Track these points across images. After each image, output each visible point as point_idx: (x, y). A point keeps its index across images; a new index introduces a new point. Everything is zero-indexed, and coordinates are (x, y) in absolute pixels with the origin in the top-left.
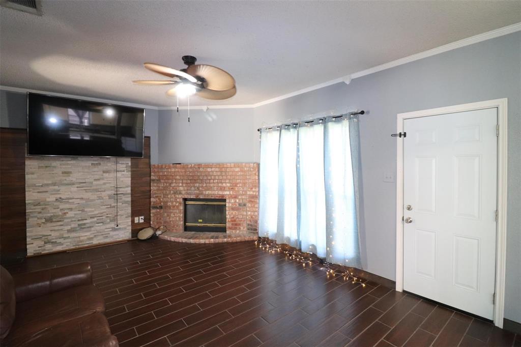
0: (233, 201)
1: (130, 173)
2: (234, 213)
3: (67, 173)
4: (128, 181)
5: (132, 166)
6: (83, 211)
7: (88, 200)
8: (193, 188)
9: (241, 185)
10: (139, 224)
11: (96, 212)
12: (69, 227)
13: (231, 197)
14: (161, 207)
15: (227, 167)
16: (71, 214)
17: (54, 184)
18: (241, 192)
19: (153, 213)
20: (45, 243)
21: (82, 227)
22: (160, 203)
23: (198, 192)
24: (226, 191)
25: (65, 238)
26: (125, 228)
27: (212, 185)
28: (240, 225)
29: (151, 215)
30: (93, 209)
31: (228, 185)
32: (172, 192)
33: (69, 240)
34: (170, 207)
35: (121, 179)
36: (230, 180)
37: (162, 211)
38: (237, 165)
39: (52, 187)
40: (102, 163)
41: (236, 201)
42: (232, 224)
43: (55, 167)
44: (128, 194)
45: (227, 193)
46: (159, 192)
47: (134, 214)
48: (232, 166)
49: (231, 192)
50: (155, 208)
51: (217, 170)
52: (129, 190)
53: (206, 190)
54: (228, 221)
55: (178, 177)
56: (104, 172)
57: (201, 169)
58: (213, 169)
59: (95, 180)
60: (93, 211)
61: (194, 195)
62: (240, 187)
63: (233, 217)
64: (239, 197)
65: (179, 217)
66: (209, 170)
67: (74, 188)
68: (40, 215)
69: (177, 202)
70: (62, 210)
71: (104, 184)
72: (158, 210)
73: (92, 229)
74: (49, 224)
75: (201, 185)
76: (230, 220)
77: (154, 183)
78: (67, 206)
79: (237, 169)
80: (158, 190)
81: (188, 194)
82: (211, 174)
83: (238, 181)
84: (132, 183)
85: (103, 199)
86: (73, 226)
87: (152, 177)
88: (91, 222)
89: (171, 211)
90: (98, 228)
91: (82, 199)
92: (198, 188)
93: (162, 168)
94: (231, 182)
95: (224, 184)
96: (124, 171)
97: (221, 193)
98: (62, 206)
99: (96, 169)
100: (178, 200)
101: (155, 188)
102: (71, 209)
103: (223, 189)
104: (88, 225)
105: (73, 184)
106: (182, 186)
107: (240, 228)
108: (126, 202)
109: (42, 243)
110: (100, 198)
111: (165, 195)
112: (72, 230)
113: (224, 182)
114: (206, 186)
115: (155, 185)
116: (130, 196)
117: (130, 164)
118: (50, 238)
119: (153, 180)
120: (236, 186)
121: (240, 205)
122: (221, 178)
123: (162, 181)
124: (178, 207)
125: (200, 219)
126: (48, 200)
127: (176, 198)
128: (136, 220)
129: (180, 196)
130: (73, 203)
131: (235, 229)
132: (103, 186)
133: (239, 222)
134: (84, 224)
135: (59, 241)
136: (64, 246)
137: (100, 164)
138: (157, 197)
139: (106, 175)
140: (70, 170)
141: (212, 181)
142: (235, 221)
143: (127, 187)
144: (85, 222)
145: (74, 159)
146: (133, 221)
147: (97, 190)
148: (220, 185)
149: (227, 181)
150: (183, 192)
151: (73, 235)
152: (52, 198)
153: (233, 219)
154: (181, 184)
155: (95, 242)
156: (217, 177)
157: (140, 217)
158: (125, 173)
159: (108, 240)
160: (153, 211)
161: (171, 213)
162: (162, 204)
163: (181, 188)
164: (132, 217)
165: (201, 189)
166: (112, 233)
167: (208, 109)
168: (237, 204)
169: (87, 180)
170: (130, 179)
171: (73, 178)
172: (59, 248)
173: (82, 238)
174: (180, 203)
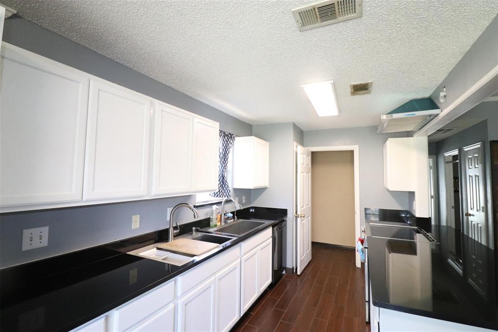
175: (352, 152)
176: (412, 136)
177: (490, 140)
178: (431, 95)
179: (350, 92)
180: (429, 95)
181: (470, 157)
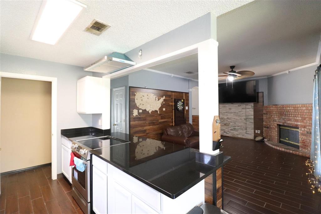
0: (303, 129)
1: (253, 110)
2: (304, 138)
3: (230, 109)
4: (252, 113)
5: (254, 107)
6: (235, 123)
7: (237, 119)
8: (281, 119)
9: (308, 119)
10: (257, 133)
11: (239, 125)
12: (231, 129)
13: (302, 126)
14: (268, 128)
15: (298, 107)
16: (231, 124)
17: (226, 113)
18: (308, 124)
19: (264, 130)
20: (224, 132)
21: (235, 129)
22: (267, 125)
23: (284, 121)
24: (299, 122)
25: (230, 132)
26: (251, 134)
27: (291, 118)
28: (307, 146)
29: (264, 131)
30: (238, 123)
31: (300, 118)
32: (272, 120)
33: (231, 133)
34: (272, 128)
35: (249, 112)
36: (300, 115)
37: (268, 129)
38: (303, 105)
39: (226, 114)
40: (241, 105)
41: (305, 130)
42: (303, 145)
43: (227, 107)
44: (252, 119)
45: (299, 123)
46: (267, 120)
47: (256, 128)
48: (301, 106)
49: (302, 123)
50: (265, 127)
51: (292, 108)
52: (253, 117)
53: (288, 121)
54: (300, 142)
55: (274, 112)
56: (242, 109)
57: (284, 108)
58: (290, 108)
59: (239, 112)
60: (238, 124)
61: (282, 123)
62: (307, 120)
63: (303, 140)
64: (307, 127)
65: (276, 134)
66: (288, 108)
67: (232, 115)
68: (223, 123)
69: (274, 126)
70: (229, 122)
71: (243, 113)
72: (267, 129)
73: (238, 131)
74: (225, 126)
75: (285, 117)
76: (301, 141)
77: (265, 115)
78: (230, 121)
79: (304, 108)
80: (266, 118)
81: (279, 122)
82: (290, 111)
83: (306, 116)
84: (254, 114)
85: (242, 120)
86: (232, 128)
87: (264, 112)
88: (238, 128)
89: (272, 130)
90: (240, 131)
91: (234, 119)
92: (284, 119)
93: (267, 107)
94: (301, 116)
95: (298, 118)
96: (250, 109)
97: (296, 123)
98: (229, 120)
99: (239, 108)
100: (275, 125)
101: (265, 117)
102: (231, 122)
103: (297, 121)
104: (236, 129)
105: (232, 113)
106: (277, 117)
107: (308, 149)
108: (252, 123)
109: (223, 132)
110: (241, 119)
111: (270, 121)
112: (231, 130)
113: (297, 116)
114: (288, 118)
115: (265, 116)
116: (253, 120)
117: (253, 106)
118: (225, 131)
119: (264, 113)
120: (305, 119)
121: (307, 132)
122: (295, 113)
123: (268, 114)
124: (275, 128)
125: (287, 138)
126: (225, 118)
127: (274, 124)
128: (256, 131)
129: (276, 123)
130: (232, 120)
131: (305, 148)
132: (242, 115)
133: (307, 145)
134: (235, 128)
135: (228, 132)
136: (229, 135)
137: (241, 106)
138: (266, 122)
139: (243, 110)
140: (231, 108)
141: (290, 115)
142: (304, 143)
143: (252, 116)
144: (236, 127)
145: (232, 104)
146: (255, 132)
147: (240, 116)
148: (295, 118)
149: (299, 116)
150: (277, 121)
151: (232, 131)
152: (226, 117)
153: (303, 141)
154: (276, 116)
155: (239, 136)
156: (293, 113)
157: (258, 131)
158: (251, 109)
159: (244, 137)
160: (264, 129)
161: (273, 131)
162: (268, 126)
163: (276, 118)
164: (254, 130)
165: (285, 120)
166: (245, 135)
167: (289, 72)
168: (306, 132)
169: (236, 112)
170: (253, 112)
171: (232, 111)
172: (228, 135)
173: (235, 134)
174: (276, 127)
175: (50, 83)
176: (102, 77)
177: (129, 86)
178: (125, 53)
179: (87, 27)
180: (124, 53)
181: (117, 94)
